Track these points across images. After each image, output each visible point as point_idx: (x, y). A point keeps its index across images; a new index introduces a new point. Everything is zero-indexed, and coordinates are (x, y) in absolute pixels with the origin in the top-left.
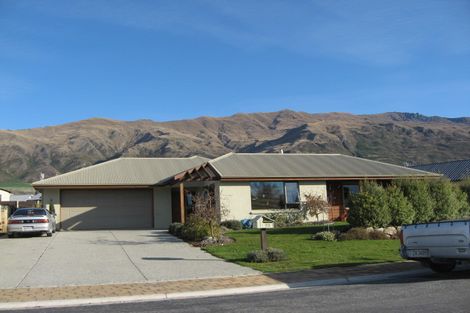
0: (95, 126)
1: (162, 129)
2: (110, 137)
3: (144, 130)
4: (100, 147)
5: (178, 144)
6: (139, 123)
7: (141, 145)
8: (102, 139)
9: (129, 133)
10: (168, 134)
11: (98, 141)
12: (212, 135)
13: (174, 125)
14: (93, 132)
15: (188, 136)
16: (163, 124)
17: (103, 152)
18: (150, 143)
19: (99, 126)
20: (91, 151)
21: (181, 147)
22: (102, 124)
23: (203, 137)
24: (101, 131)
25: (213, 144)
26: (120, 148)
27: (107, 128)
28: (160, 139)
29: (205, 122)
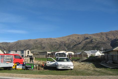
0: (74, 36)
1: (91, 36)
2: (78, 39)
3: (86, 36)
4: (75, 41)
5: (95, 40)
6: (85, 35)
7: (86, 40)
8: (76, 39)
9: (82, 37)
10: (92, 37)
11: (75, 40)
12: (104, 37)
13: (94, 35)
14: (74, 37)
15: (98, 37)
16: (91, 35)
17: (76, 42)
18: (88, 40)
19: (75, 36)
20: (73, 42)
21: (96, 40)
22: (76, 35)
23: (102, 38)
24: (76, 37)
25: (104, 39)
26: (81, 41)
27: (77, 36)
28: (90, 39)
29: (102, 34)
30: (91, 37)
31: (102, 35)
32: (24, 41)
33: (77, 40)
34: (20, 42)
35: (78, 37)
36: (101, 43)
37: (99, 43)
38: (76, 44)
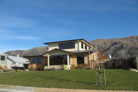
30: (120, 42)
31: (132, 39)
32: (41, 49)
33: (104, 46)
34: (37, 49)
35: (105, 43)
36: (135, 49)
37: (132, 49)
38: (103, 50)
